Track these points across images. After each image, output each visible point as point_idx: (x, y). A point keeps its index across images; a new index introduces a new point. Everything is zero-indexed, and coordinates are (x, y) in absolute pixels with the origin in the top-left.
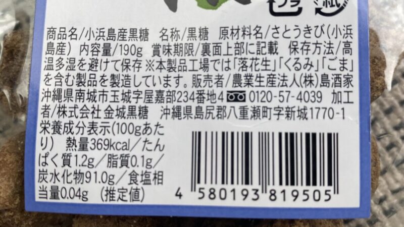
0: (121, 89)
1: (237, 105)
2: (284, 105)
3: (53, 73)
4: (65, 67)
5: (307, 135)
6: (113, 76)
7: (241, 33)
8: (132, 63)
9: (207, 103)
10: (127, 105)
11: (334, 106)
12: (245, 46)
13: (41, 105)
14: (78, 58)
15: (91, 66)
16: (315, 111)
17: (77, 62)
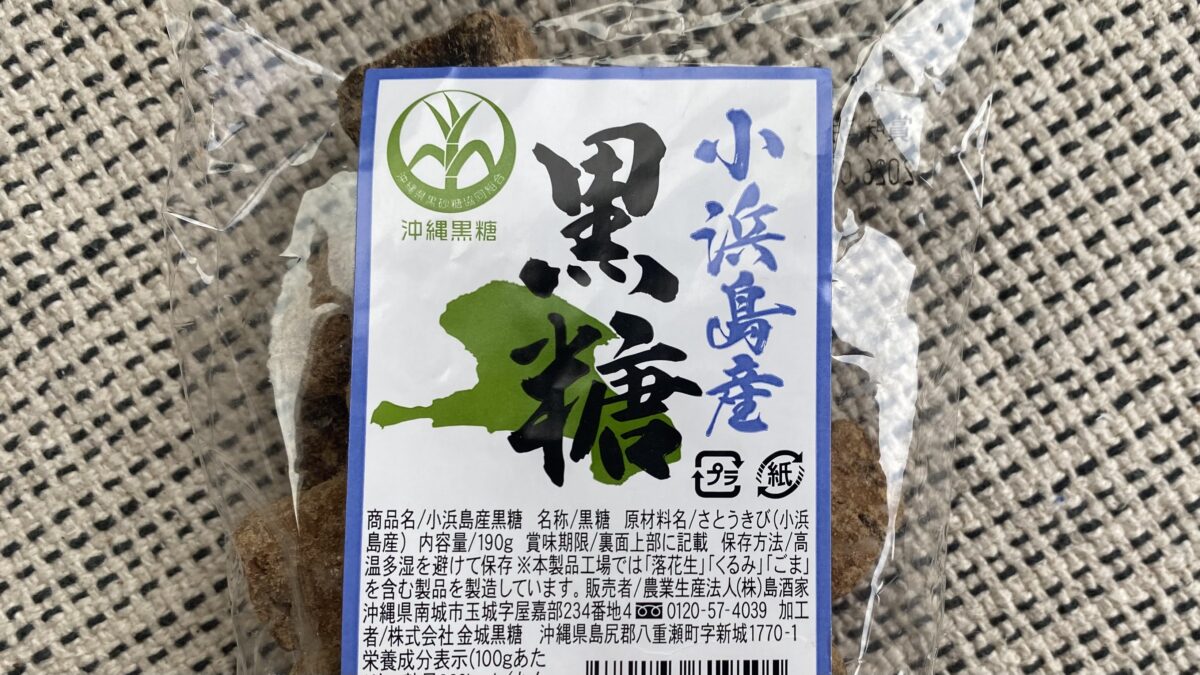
0: (481, 601)
1: (651, 623)
2: (715, 622)
3: (380, 580)
4: (398, 571)
5: (746, 663)
6: (469, 582)
7: (656, 519)
8: (497, 562)
9: (608, 620)
10: (491, 624)
11: (781, 622)
12: (661, 540)
13: (362, 627)
14: (417, 557)
15: (437, 567)
16: (757, 630)
17: (416, 563)
